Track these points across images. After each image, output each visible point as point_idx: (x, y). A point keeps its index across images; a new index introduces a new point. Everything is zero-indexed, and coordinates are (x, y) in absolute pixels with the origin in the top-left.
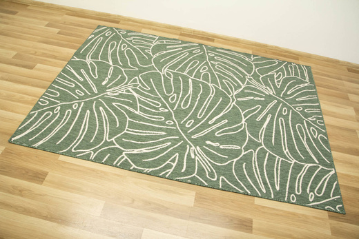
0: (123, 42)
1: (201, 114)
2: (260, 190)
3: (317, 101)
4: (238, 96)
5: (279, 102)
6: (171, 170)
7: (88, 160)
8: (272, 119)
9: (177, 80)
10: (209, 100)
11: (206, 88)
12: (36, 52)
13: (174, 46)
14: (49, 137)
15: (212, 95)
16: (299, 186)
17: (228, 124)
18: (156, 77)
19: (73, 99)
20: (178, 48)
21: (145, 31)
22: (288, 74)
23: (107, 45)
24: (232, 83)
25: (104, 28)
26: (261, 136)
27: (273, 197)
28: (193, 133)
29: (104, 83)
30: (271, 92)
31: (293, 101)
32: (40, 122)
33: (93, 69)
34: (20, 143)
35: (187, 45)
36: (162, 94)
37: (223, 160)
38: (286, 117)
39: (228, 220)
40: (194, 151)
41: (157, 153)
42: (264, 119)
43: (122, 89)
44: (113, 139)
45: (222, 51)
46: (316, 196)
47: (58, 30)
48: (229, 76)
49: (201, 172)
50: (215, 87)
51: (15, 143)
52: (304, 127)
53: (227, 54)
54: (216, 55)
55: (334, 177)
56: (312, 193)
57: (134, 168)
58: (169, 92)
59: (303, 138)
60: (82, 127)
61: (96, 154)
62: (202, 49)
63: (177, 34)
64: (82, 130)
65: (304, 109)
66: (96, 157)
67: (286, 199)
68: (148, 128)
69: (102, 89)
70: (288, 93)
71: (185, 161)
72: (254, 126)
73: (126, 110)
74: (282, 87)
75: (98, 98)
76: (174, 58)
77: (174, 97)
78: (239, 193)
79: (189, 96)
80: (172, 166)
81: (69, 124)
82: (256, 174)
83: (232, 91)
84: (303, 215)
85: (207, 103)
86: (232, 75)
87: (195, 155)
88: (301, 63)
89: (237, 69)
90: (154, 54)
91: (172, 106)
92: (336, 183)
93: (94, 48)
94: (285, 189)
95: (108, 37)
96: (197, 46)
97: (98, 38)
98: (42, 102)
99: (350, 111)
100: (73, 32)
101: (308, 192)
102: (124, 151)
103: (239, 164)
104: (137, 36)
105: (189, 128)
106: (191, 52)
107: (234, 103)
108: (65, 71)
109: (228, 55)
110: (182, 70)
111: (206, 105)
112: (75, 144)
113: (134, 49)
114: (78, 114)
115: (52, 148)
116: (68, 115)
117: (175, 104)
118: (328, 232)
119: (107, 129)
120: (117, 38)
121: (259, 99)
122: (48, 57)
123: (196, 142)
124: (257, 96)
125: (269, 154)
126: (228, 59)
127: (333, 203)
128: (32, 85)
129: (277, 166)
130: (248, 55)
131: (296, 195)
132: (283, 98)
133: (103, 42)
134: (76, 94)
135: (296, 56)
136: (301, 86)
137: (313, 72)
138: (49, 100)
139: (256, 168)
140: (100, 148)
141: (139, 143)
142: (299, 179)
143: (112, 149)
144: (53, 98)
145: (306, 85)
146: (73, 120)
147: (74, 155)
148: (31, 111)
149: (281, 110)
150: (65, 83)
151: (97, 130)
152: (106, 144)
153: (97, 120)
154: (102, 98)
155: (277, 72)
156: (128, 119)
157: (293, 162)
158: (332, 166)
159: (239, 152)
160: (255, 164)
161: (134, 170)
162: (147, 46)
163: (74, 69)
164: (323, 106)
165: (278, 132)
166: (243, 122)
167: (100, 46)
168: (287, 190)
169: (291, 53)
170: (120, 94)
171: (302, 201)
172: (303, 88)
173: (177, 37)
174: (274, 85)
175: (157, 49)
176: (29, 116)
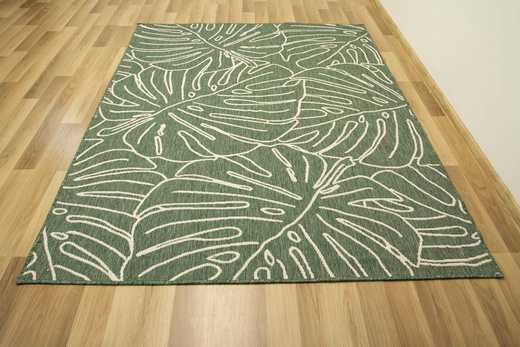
0: (341, 44)
2: (80, 175)
6: (112, 104)
10: (255, 120)
15: (267, 122)
26: (191, 177)
37: (132, 140)
42: (237, 181)
46: (59, 242)
50: (291, 124)
56: (67, 237)
71: (127, 111)
80: (118, 104)
85: (246, 119)
87: (138, 118)
101: (70, 232)
105: (185, 109)
107: (261, 145)
123: (162, 116)
125: (150, 187)
127: (41, 265)
129: (124, 195)
131: (66, 215)
157: (135, 216)
159: (150, 154)
166: (217, 156)
168: (76, 205)
171: (53, 222)
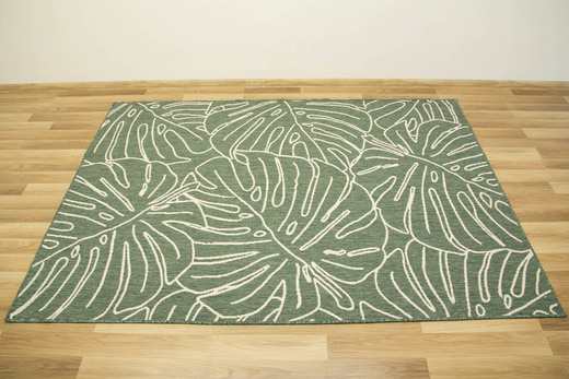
0: (158, 122)
1: (306, 210)
2: (425, 308)
3: (479, 150)
4: (356, 169)
5: (422, 165)
6: (280, 309)
7: (143, 322)
8: (418, 193)
9: (255, 165)
10: (313, 184)
11: (305, 168)
12: (22, 166)
13: (240, 112)
14: (71, 299)
15: (316, 177)
16: (484, 288)
17: (352, 216)
18: (222, 165)
19: (97, 229)
20: (247, 113)
21: (188, 98)
22: (426, 118)
23: (134, 132)
24: (343, 151)
25: (123, 105)
26: (407, 223)
27: (448, 316)
28: (300, 243)
29: (142, 193)
30: (405, 151)
31: (443, 158)
32: (52, 277)
33: (120, 175)
34: (25, 319)
35: (259, 105)
36: (238, 191)
37: (357, 275)
38: (438, 186)
39: (387, 369)
40: (308, 270)
41: (251, 287)
42: (406, 195)
43: (172, 197)
44: (176, 280)
45: (317, 104)
46: (514, 299)
47: (50, 123)
48: (336, 141)
49: (328, 301)
50: (318, 163)
51: (17, 320)
52: (469, 194)
53: (324, 106)
54: (308, 112)
55: (535, 262)
56: (507, 296)
57: (220, 319)
58: (248, 184)
59: (472, 212)
60: (122, 271)
61: (153, 310)
62: (284, 108)
63: (241, 92)
64: (122, 275)
65: (462, 167)
66: (154, 314)
67: (469, 315)
68: (227, 250)
69: (141, 203)
70: (433, 147)
71: (298, 290)
72: (393, 210)
73: (187, 229)
74: (421, 139)
75: (138, 218)
76: (243, 129)
77: (257, 192)
78: (395, 321)
79: (281, 186)
80: (280, 302)
81: (100, 270)
82: (413, 286)
83: (346, 162)
84: (502, 334)
85: (311, 190)
86: (340, 138)
87: (312, 276)
88: (441, 96)
89: (345, 127)
90: (210, 131)
91: (258, 206)
92: (539, 271)
93: (114, 141)
94: (465, 298)
95: (132, 119)
96: (275, 104)
97: (116, 124)
98: (48, 244)
99: (533, 155)
100: (75, 122)
101: (501, 295)
102: (198, 295)
103: (383, 275)
104: (178, 107)
105: (293, 236)
106: (268, 116)
107: (353, 181)
108: (74, 186)
109: (326, 108)
110: (261, 146)
111: (310, 194)
112: (116, 302)
113: (178, 130)
114: (111, 251)
115: (80, 314)
116: (94, 257)
117: (261, 202)
118: (547, 352)
119: (162, 265)
120: (146, 117)
121: (391, 166)
122: (42, 169)
123: (307, 256)
124: (386, 162)
125: (427, 249)
126: (328, 114)
127: (543, 304)
128: (26, 220)
129: (444, 266)
130: (358, 102)
131: (483, 304)
132: (426, 157)
133: (126, 128)
134: (101, 220)
135: (431, 88)
136: (450, 132)
137: (462, 107)
138: (59, 239)
139: (411, 276)
140: (157, 299)
141: (219, 276)
142: (482, 278)
143: (178, 296)
144: (64, 234)
145: (457, 128)
146: (105, 263)
147: (119, 320)
148: (33, 263)
149: (428, 177)
150: (80, 205)
151: (147, 271)
152: (167, 289)
153: (143, 254)
154: (144, 217)
155: (408, 118)
156: (193, 242)
157: (466, 254)
158: (526, 245)
159: (379, 256)
160: (408, 269)
161: (221, 322)
162: (198, 120)
163: (90, 180)
164: (490, 156)
165: (431, 212)
166: (374, 208)
167: (123, 136)
168: (468, 300)
169: (421, 84)
170: (172, 205)
171: (495, 311)
172: (454, 135)
173: (241, 97)
174: (409, 140)
175: (214, 122)
176: (32, 272)
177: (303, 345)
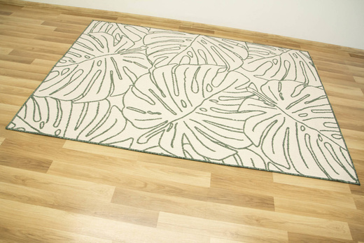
12: (33, 49)
39: (247, 199)
47: (54, 28)
84: (325, 191)
99: (358, 92)
100: (70, 29)
118: (353, 207)
122: (45, 52)
128: (31, 79)
135: (298, 44)
169: (292, 41)
177: (195, 176)
